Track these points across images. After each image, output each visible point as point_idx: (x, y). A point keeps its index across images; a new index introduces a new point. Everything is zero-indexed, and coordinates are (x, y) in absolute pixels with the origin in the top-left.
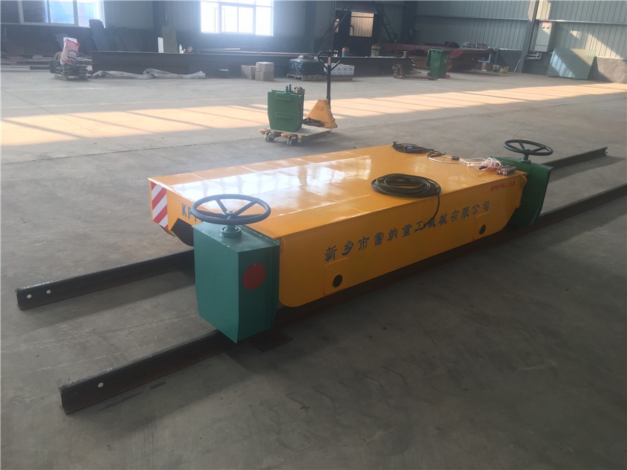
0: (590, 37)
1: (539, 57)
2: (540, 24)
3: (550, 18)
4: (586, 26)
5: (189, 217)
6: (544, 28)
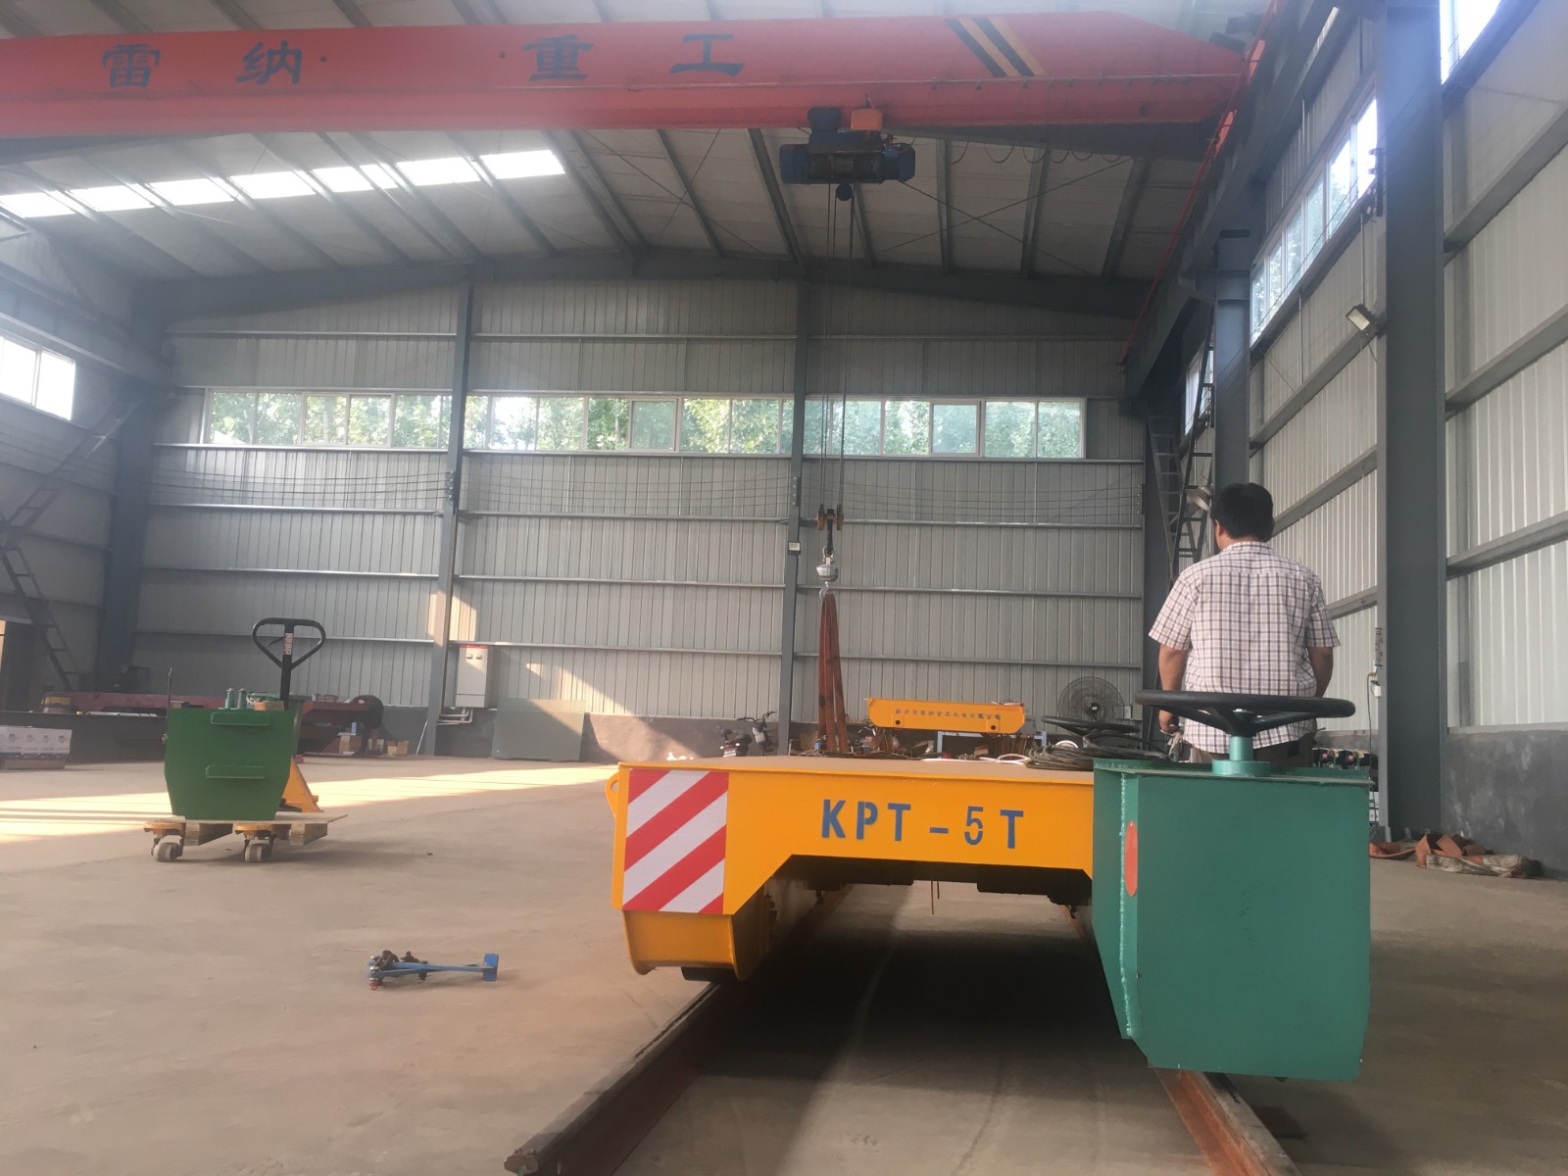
0: (567, 676)
1: (467, 718)
2: (461, 649)
3: (478, 637)
4: (558, 656)
5: (860, 835)
6: (471, 658)
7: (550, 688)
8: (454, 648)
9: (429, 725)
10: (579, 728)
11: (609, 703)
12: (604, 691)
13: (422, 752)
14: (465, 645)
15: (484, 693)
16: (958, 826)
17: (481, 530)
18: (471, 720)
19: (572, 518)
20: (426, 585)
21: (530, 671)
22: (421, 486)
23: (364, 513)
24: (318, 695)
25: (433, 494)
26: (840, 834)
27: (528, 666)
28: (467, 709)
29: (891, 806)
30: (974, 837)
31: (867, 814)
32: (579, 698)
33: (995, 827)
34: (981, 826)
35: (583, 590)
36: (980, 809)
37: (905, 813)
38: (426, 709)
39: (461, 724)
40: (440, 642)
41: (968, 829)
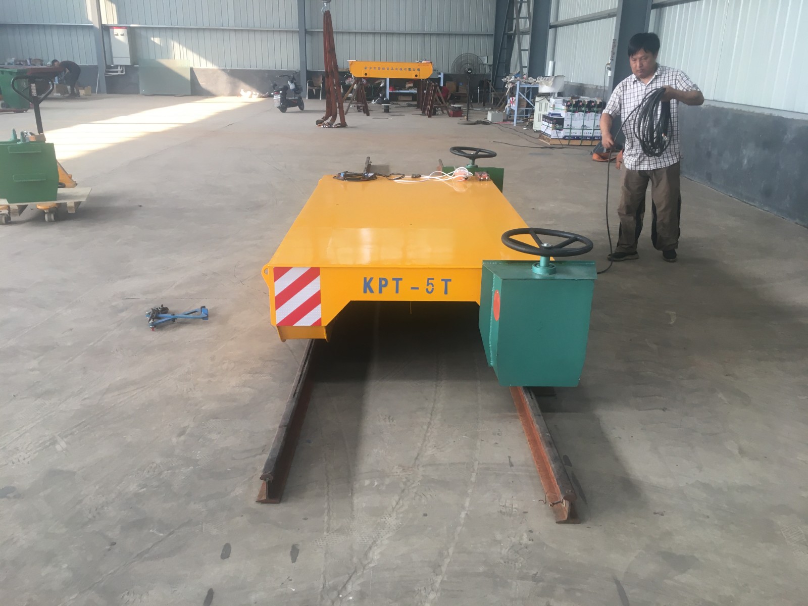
0: (176, 45)
1: (122, 72)
2: (111, 30)
4: (169, 33)
5: (380, 292)
6: (117, 35)
7: (167, 53)
8: (106, 29)
9: (101, 76)
10: (188, 76)
11: (203, 61)
12: (199, 54)
13: (99, 92)
14: (113, 27)
15: (129, 56)
16: (423, 286)
18: (124, 73)
21: (154, 42)
24: (30, 59)
26: (372, 291)
27: (152, 39)
28: (121, 66)
29: (394, 279)
30: (430, 290)
31: (383, 283)
32: (185, 58)
33: (439, 286)
34: (433, 286)
36: (433, 279)
37: (400, 282)
38: (96, 67)
39: (119, 75)
40: (97, 25)
41: (427, 287)
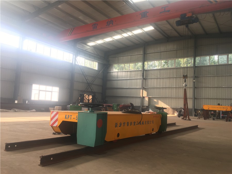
2: (145, 98)
3: (147, 96)
4: (158, 98)
5: (68, 119)
9: (141, 108)
11: (166, 105)
12: (165, 103)
15: (148, 104)
17: (147, 80)
19: (159, 78)
20: (140, 89)
22: (139, 75)
23: (132, 79)
25: (140, 76)
26: (66, 118)
27: (154, 100)
28: (146, 106)
30: (77, 119)
31: (69, 116)
32: (161, 104)
35: (162, 89)
38: (140, 106)
39: (145, 108)
40: (142, 97)
